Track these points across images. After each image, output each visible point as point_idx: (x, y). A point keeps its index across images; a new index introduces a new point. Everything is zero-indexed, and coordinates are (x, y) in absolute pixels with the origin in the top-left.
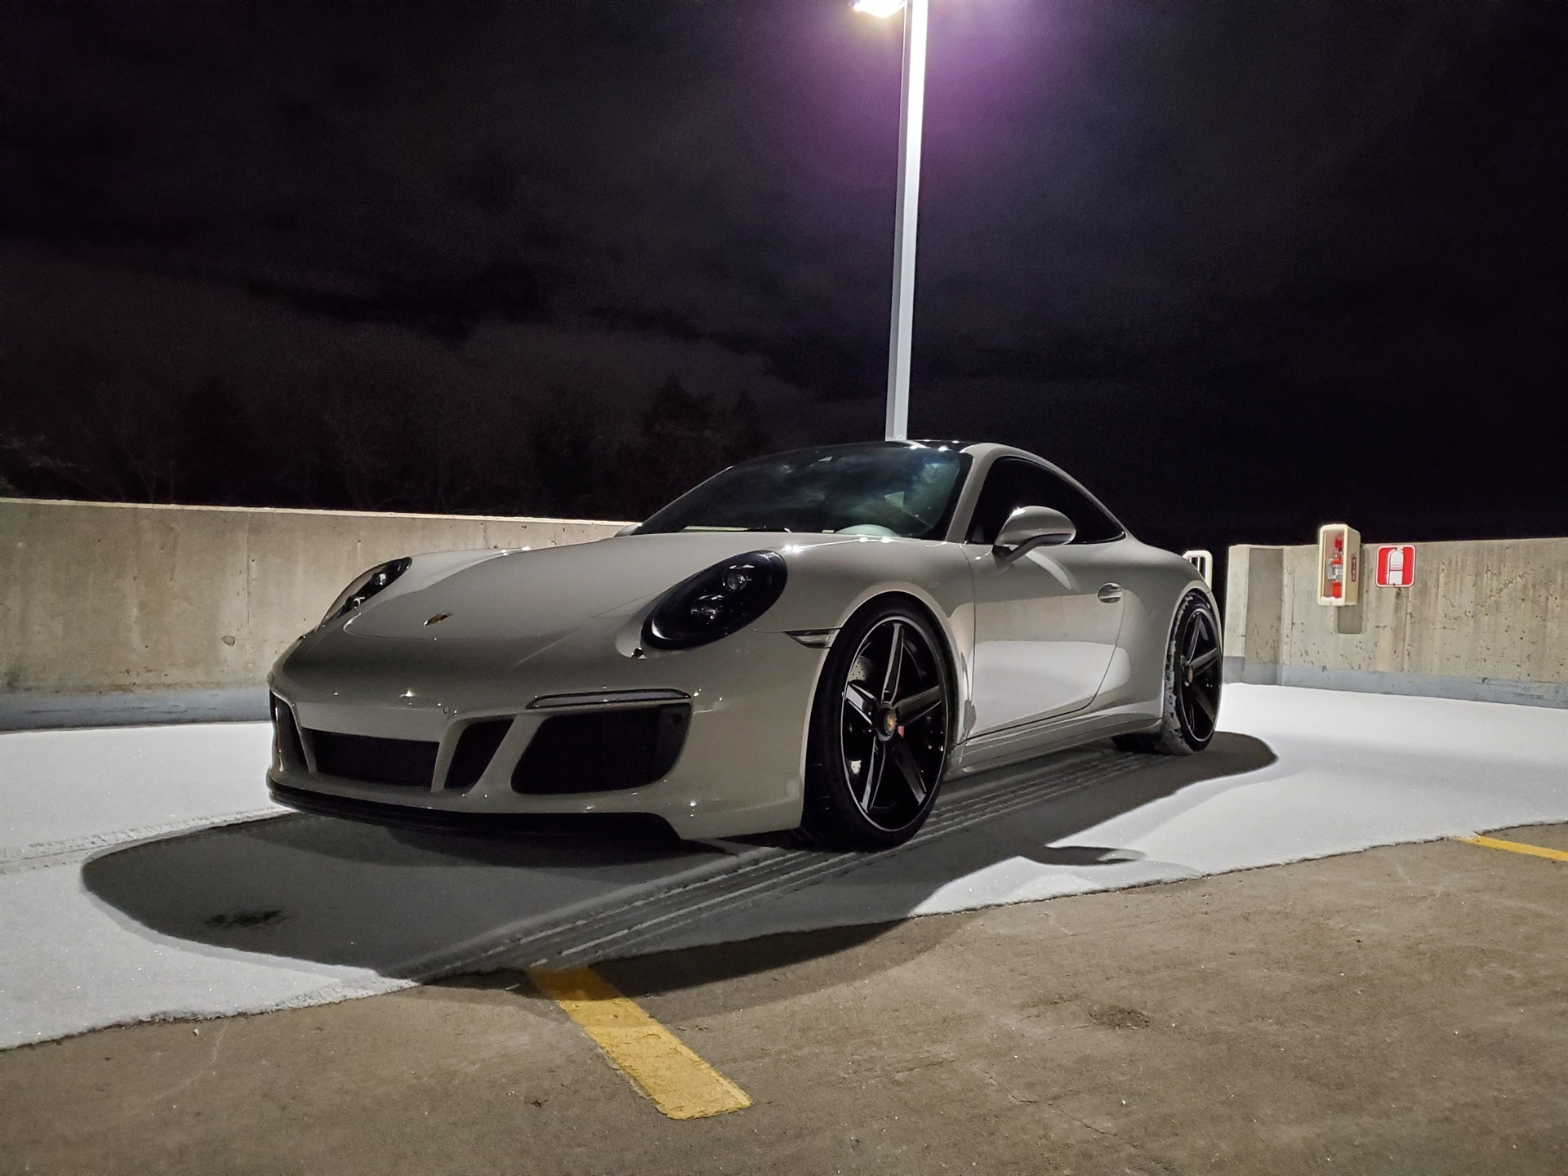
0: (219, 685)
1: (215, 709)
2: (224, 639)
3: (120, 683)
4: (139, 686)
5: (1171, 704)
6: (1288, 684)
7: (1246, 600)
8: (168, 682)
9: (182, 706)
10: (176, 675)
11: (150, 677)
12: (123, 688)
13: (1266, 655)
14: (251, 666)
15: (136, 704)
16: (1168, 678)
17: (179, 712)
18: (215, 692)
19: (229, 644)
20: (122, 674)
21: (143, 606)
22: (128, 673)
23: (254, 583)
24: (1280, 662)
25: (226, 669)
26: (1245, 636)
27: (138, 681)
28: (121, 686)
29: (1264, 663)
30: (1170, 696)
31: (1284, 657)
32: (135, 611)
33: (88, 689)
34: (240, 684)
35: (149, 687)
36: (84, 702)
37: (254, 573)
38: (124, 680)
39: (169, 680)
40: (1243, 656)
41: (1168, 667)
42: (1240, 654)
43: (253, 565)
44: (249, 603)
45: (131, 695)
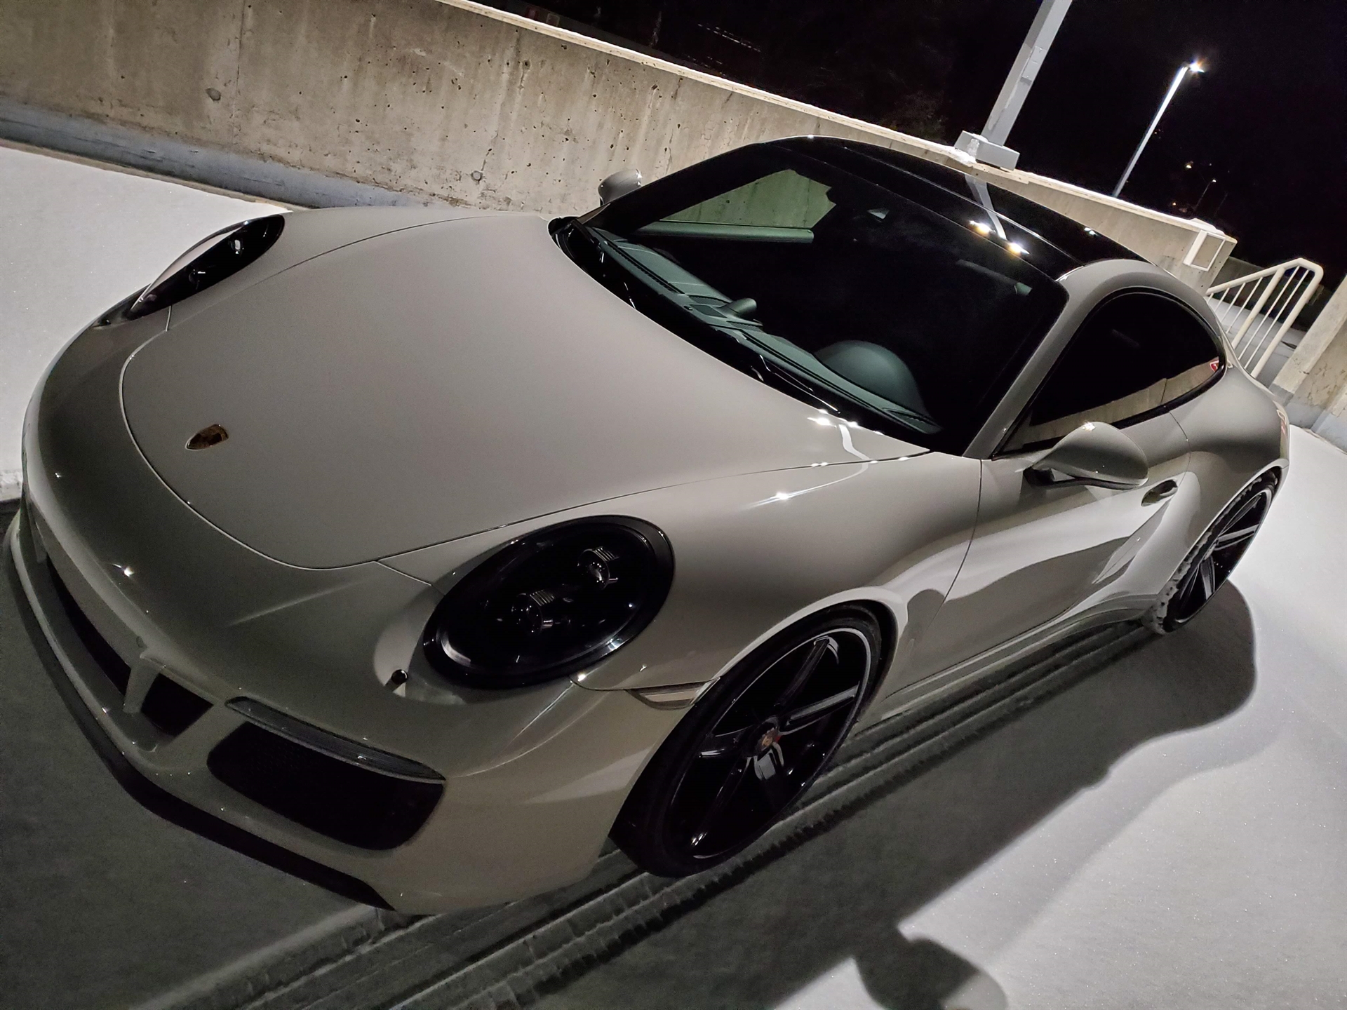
0: (199, 142)
1: (193, 167)
2: (209, 91)
3: (93, 111)
4: (113, 119)
5: (1168, 594)
6: (1324, 436)
7: (1333, 337)
8: (145, 124)
9: (158, 154)
10: (153, 118)
11: (125, 113)
12: (96, 117)
13: (1317, 400)
14: (235, 130)
15: (109, 139)
16: (1180, 570)
17: (153, 160)
18: (194, 149)
19: (214, 100)
20: (93, 102)
21: (120, 29)
22: (101, 101)
23: (248, 34)
24: (1329, 409)
25: (208, 126)
26: (1308, 374)
27: (112, 114)
28: (93, 114)
29: (1312, 406)
30: (1171, 588)
31: (1336, 407)
32: (111, 32)
33: (57, 109)
34: (223, 147)
35: (123, 123)
36: (55, 122)
37: (250, 22)
38: (95, 108)
39: (145, 122)
40: (1294, 393)
41: (1186, 559)
42: (1291, 389)
43: (250, 12)
44: (240, 56)
45: (103, 128)
